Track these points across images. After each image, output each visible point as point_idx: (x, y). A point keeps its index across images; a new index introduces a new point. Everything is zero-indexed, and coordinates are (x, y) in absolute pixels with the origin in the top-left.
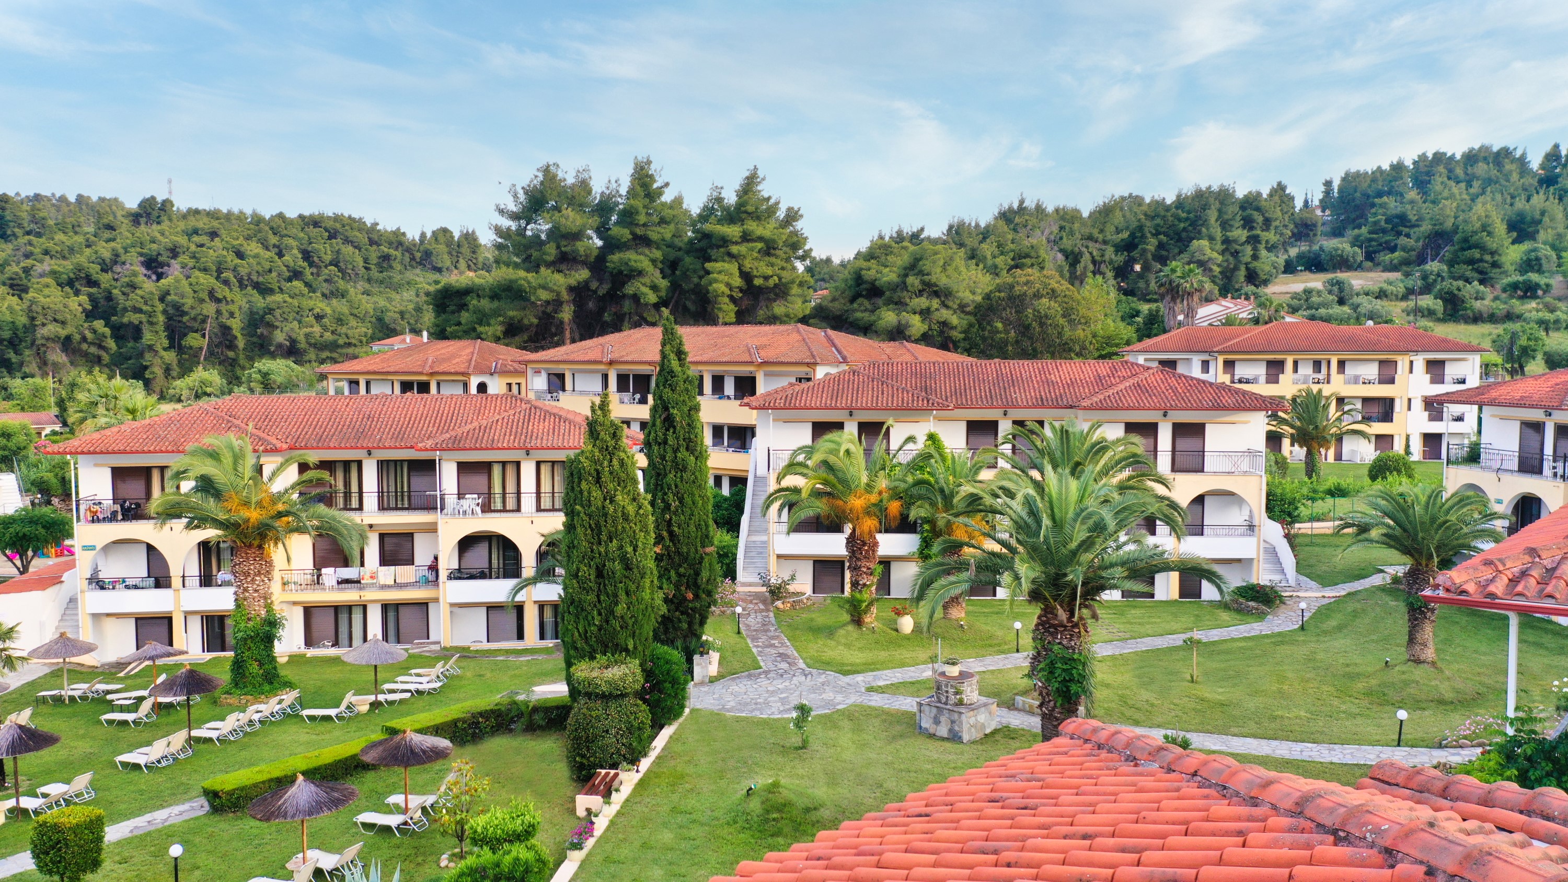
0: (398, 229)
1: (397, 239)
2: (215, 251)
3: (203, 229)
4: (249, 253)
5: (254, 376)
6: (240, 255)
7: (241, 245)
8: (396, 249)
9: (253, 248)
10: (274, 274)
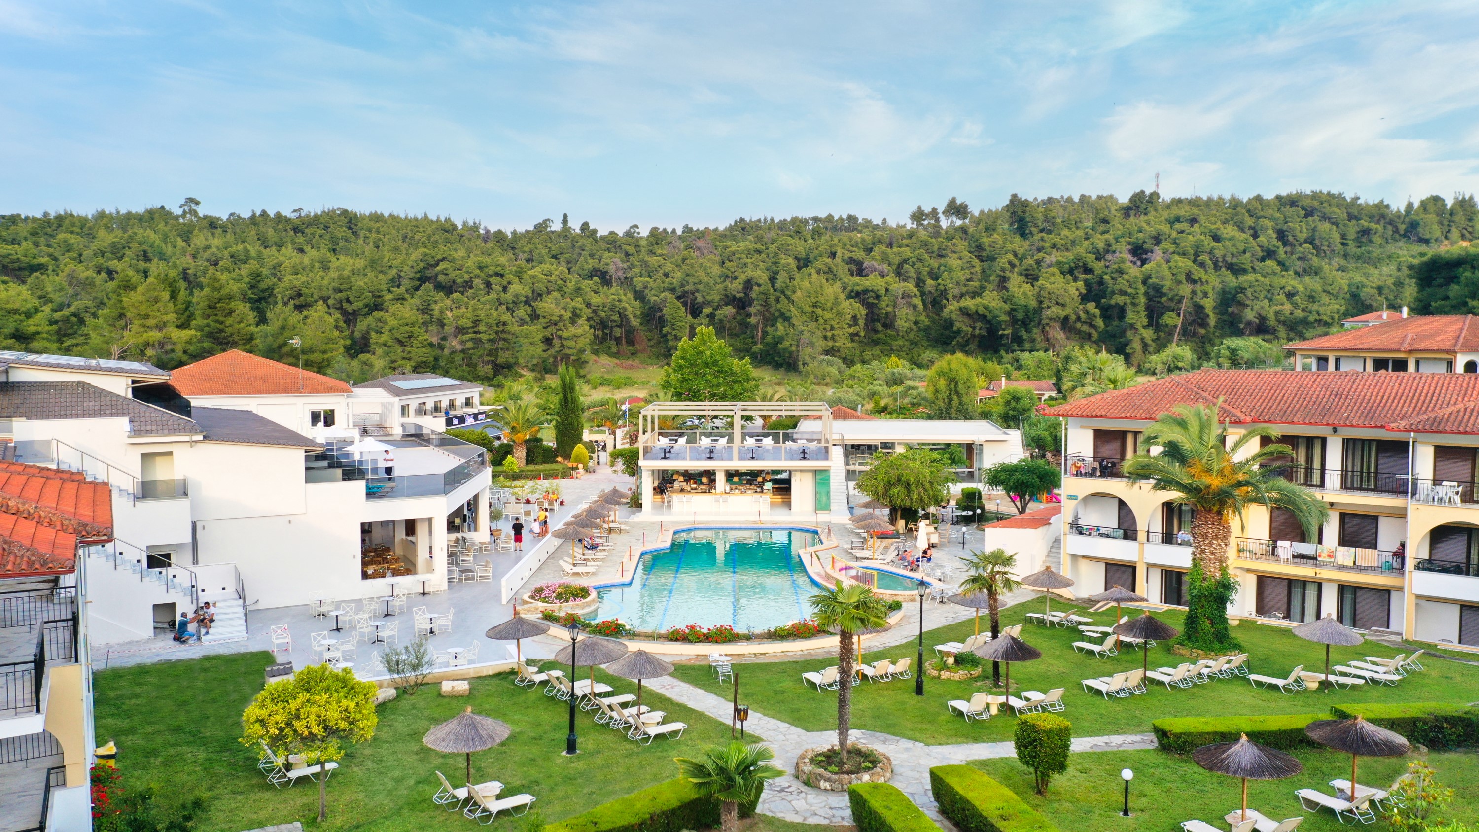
0: (1382, 201)
1: (1380, 212)
2: (1195, 236)
3: (1184, 217)
4: (1225, 236)
5: (1222, 352)
6: (1216, 238)
7: (1218, 229)
8: (1378, 222)
9: (1230, 231)
10: (1248, 255)
